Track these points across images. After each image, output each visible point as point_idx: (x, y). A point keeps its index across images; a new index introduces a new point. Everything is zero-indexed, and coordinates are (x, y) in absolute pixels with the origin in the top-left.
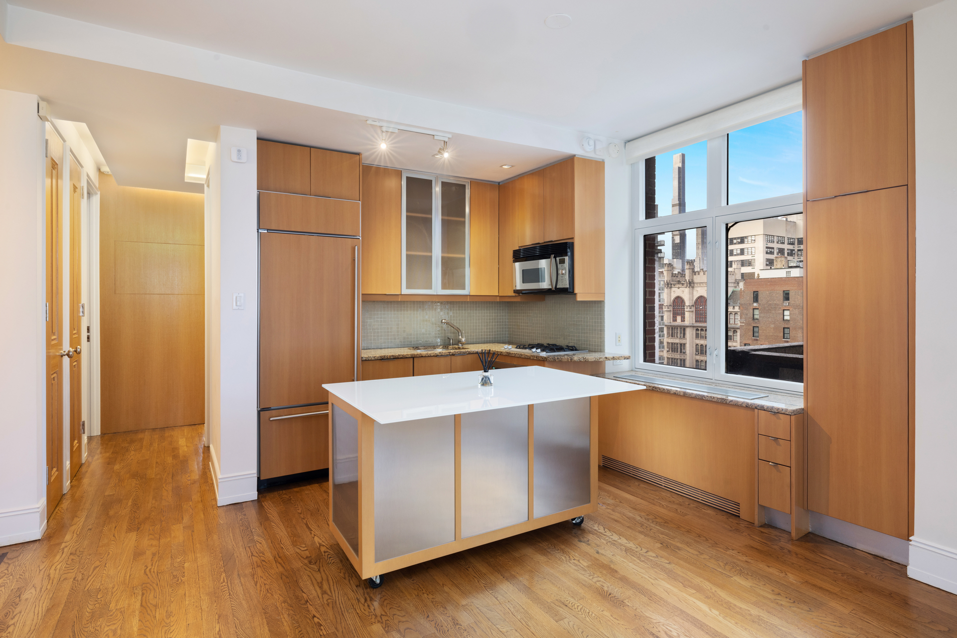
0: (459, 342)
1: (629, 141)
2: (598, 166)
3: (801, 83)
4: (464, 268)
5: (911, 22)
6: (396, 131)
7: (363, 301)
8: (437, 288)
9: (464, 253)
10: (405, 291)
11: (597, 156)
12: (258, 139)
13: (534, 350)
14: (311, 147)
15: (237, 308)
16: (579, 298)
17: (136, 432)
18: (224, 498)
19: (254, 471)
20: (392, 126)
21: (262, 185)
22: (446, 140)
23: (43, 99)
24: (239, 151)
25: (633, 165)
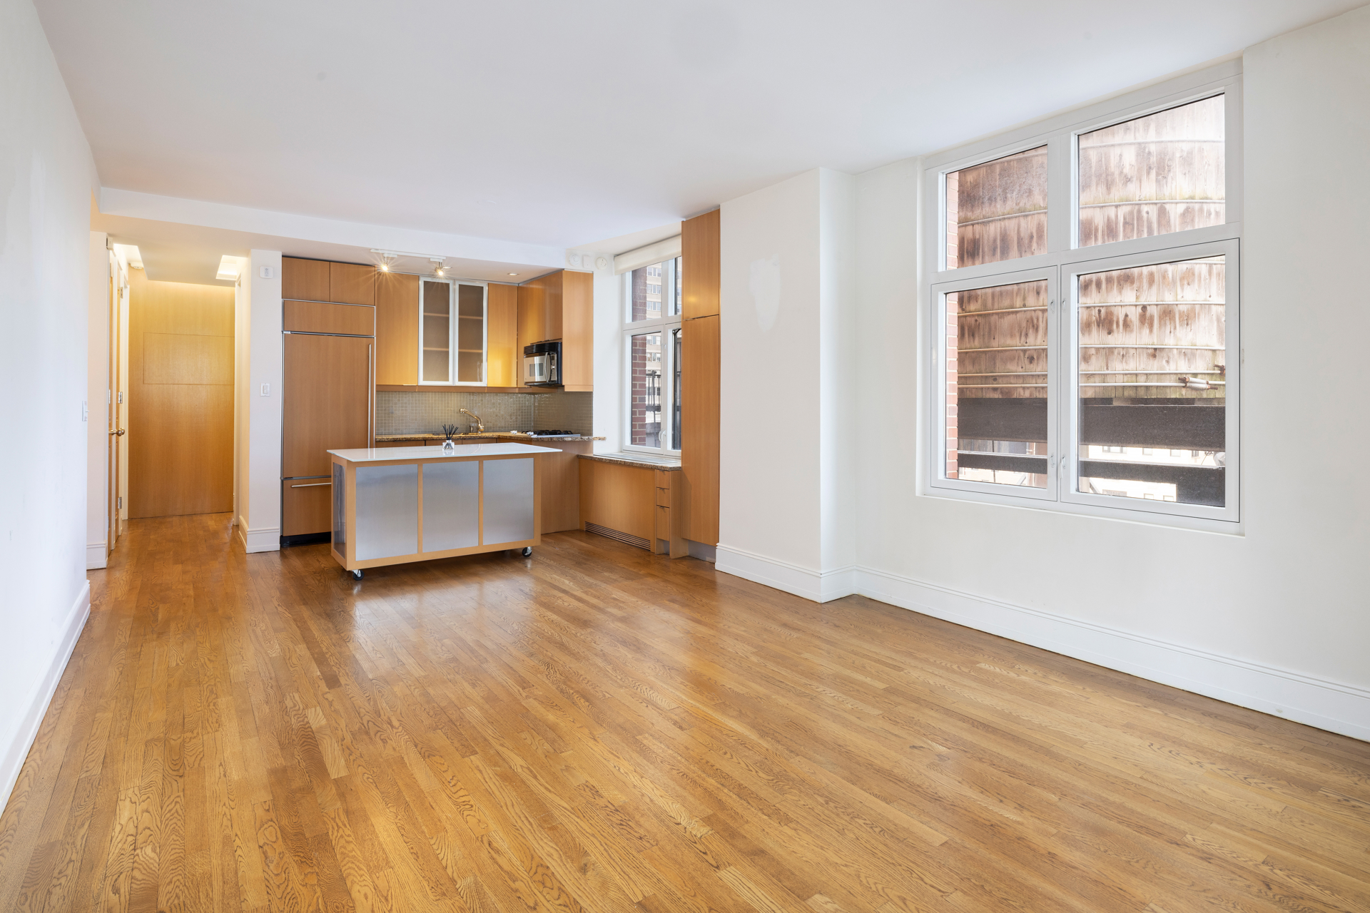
0: (478, 429)
1: (618, 255)
2: (586, 279)
3: (681, 236)
4: (482, 361)
5: (719, 210)
6: (396, 256)
7: (377, 391)
8: (453, 380)
9: (482, 349)
10: (422, 382)
11: (586, 269)
12: (283, 256)
13: (528, 433)
14: (330, 261)
15: (264, 395)
16: (567, 389)
17: (165, 517)
18: (251, 546)
19: (278, 527)
20: (392, 252)
21: (286, 294)
22: (441, 261)
23: (110, 235)
24: (267, 269)
25: (623, 275)
